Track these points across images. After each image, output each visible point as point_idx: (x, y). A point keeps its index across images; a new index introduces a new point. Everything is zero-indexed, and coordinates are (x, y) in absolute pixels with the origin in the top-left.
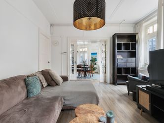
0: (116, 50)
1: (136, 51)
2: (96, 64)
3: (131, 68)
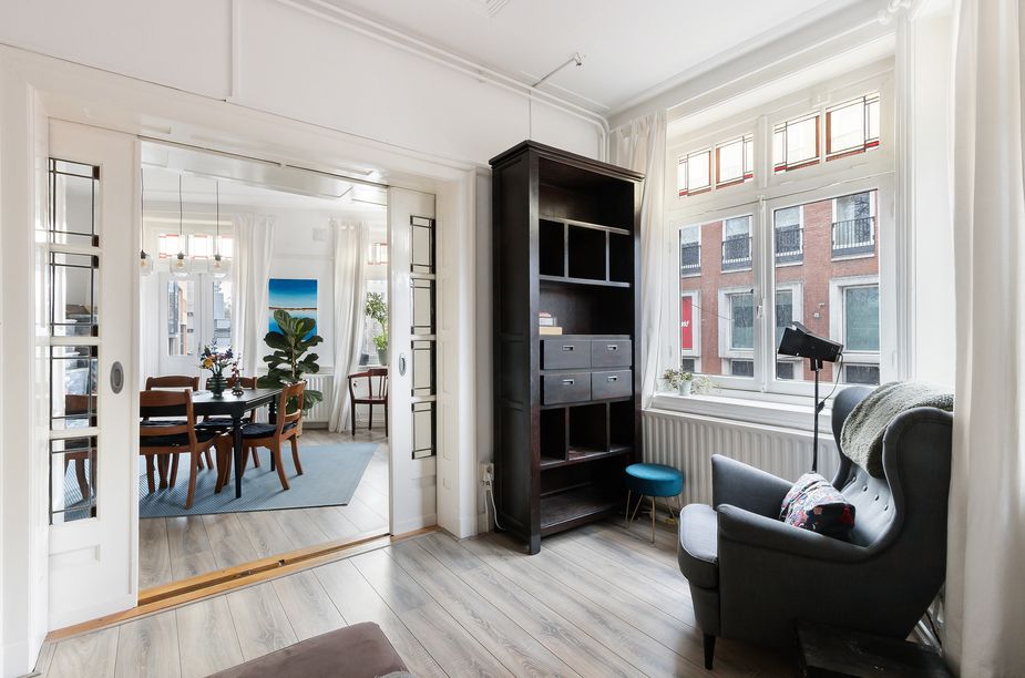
0: (535, 274)
1: (632, 289)
2: (315, 369)
3: (611, 404)
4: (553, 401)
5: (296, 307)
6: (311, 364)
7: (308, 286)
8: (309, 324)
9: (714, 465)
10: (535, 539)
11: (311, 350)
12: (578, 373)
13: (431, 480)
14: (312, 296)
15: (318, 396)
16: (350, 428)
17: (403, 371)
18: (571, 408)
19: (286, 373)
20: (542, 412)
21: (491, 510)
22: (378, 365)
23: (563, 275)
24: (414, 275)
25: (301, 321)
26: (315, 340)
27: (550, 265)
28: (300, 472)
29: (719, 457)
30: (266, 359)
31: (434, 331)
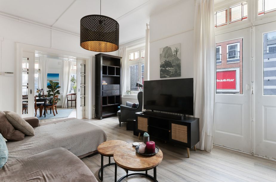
0: (102, 75)
1: (120, 77)
2: (59, 93)
3: (116, 96)
4: (104, 95)
5: (54, 80)
6: (58, 92)
7: (57, 75)
8: (58, 84)
9: (126, 103)
10: (101, 118)
11: (58, 89)
12: (110, 91)
13: (84, 110)
14: (58, 77)
15: (59, 99)
16: (67, 107)
17: (79, 91)
18: (108, 97)
19: (52, 95)
20: (103, 97)
21: (95, 114)
22: (73, 93)
23: (107, 74)
24: (81, 74)
25: (56, 83)
26: (59, 87)
27: (104, 73)
28: (57, 114)
29: (127, 102)
30: (47, 91)
31: (85, 84)
